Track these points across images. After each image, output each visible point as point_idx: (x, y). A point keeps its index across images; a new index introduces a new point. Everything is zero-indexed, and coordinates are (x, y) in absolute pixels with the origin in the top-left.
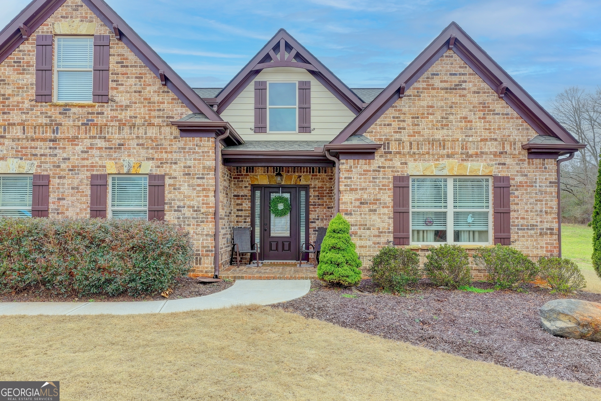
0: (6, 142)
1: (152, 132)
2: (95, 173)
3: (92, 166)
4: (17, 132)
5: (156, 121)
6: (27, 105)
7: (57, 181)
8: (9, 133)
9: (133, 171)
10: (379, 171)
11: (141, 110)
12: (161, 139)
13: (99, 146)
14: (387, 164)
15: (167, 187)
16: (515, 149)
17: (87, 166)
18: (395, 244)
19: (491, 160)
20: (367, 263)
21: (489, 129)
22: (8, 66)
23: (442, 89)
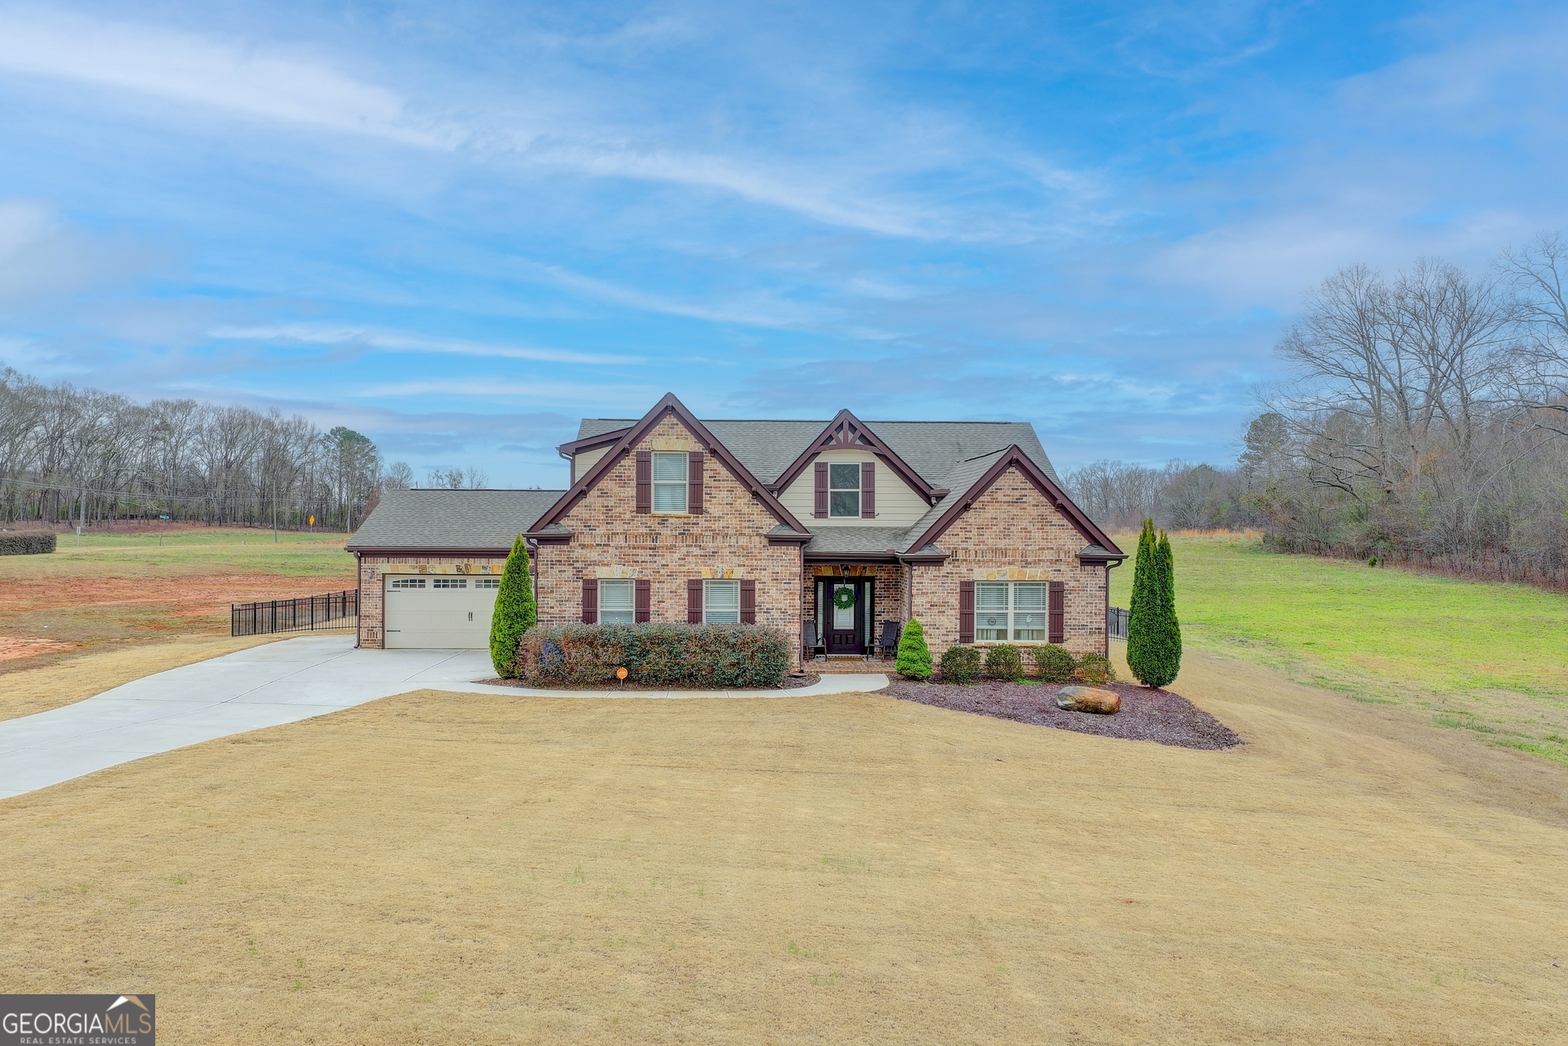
0: (610, 549)
1: (743, 541)
2: (691, 578)
3: (689, 572)
4: (619, 541)
5: (747, 531)
6: (628, 516)
7: (657, 585)
8: (612, 541)
9: (726, 577)
10: (948, 577)
11: (733, 522)
12: (751, 548)
13: (695, 553)
14: (955, 570)
15: (757, 591)
16: (1069, 557)
17: (684, 572)
18: (960, 642)
19: (1047, 567)
20: (937, 659)
21: (1047, 539)
22: (610, 480)
23: (1005, 502)
